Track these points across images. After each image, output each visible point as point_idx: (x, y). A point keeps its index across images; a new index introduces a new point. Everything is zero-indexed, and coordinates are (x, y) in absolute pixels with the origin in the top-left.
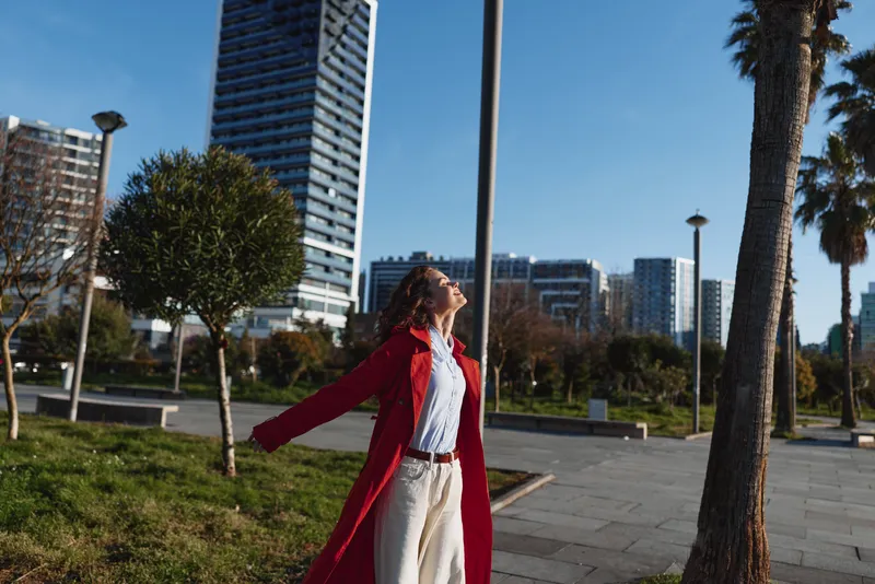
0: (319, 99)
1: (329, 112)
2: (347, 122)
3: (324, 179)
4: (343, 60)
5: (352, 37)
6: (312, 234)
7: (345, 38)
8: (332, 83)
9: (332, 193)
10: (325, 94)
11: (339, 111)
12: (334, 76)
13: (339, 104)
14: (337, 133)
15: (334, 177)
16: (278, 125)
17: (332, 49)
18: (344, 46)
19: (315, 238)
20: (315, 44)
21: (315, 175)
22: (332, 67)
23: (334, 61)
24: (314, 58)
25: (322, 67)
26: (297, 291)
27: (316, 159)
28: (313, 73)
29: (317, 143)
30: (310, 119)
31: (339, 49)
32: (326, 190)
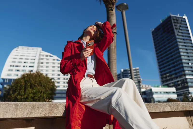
0: (179, 44)
1: (182, 46)
2: (188, 46)
3: (187, 61)
4: (182, 33)
5: (183, 27)
6: (188, 75)
7: (181, 28)
8: (181, 39)
9: (190, 64)
10: (180, 42)
11: (185, 44)
12: (181, 37)
13: (185, 43)
14: (186, 49)
15: (189, 60)
16: (171, 53)
17: (179, 32)
18: (181, 30)
19: (189, 76)
20: (174, 33)
21: (184, 61)
22: (180, 36)
23: (180, 34)
24: (175, 36)
25: (177, 37)
26: (189, 90)
27: (183, 57)
28: (176, 39)
29: (182, 54)
30: (178, 49)
31: (180, 31)
32: (188, 64)
